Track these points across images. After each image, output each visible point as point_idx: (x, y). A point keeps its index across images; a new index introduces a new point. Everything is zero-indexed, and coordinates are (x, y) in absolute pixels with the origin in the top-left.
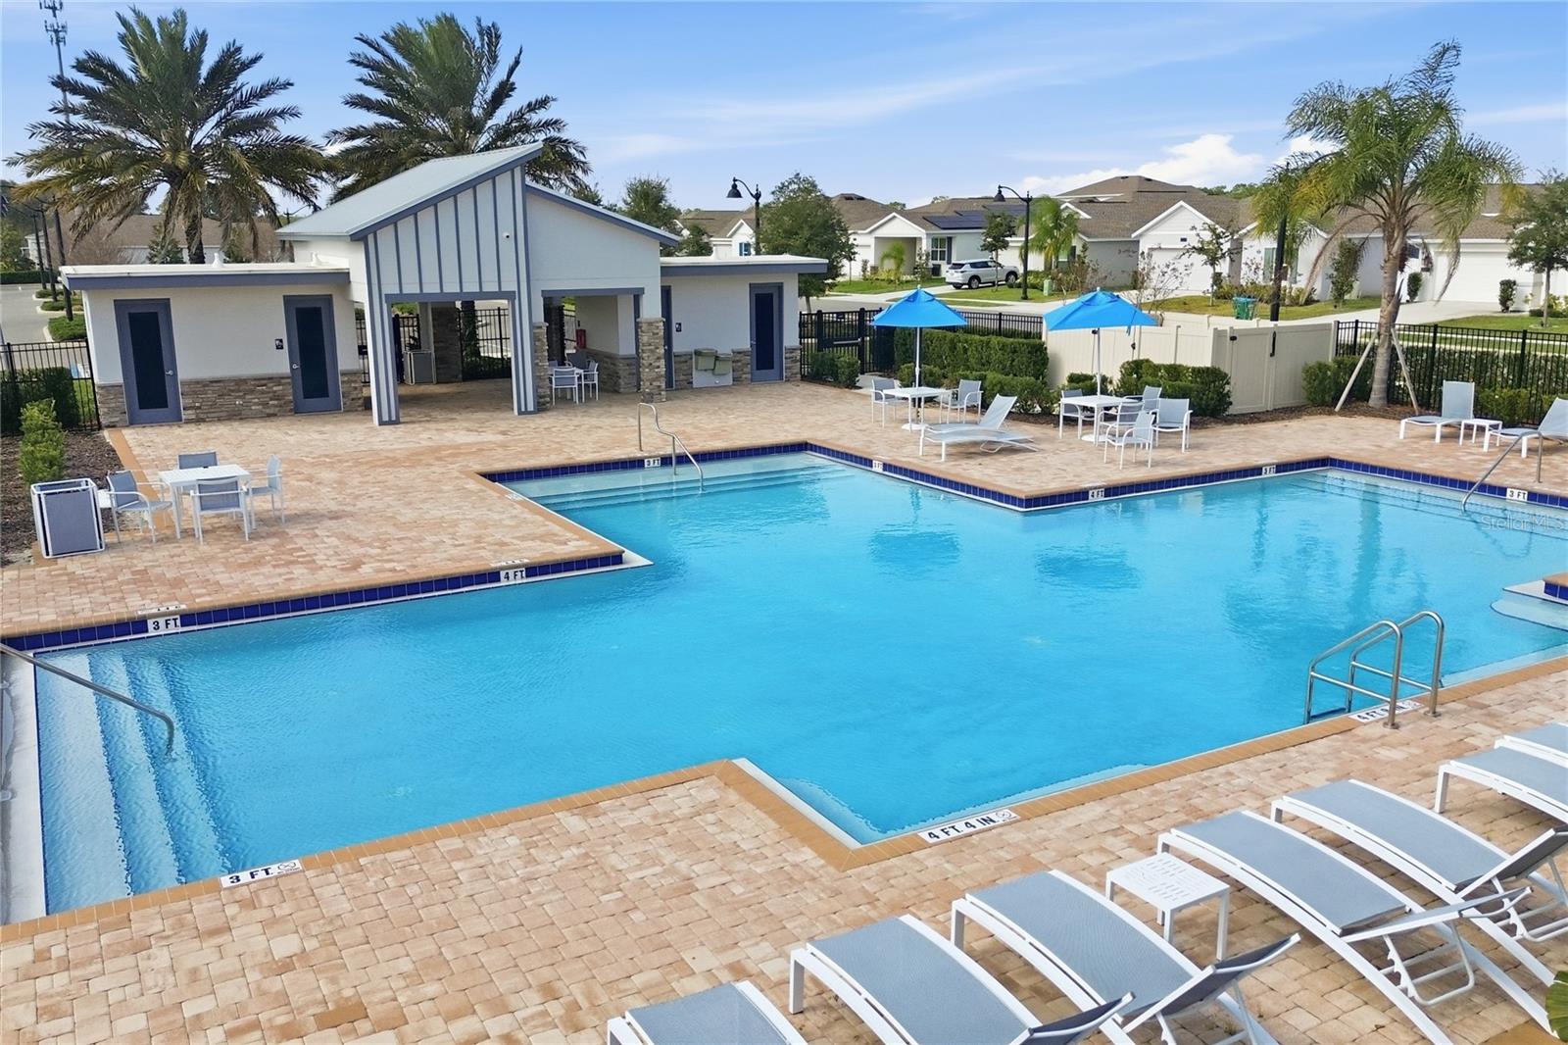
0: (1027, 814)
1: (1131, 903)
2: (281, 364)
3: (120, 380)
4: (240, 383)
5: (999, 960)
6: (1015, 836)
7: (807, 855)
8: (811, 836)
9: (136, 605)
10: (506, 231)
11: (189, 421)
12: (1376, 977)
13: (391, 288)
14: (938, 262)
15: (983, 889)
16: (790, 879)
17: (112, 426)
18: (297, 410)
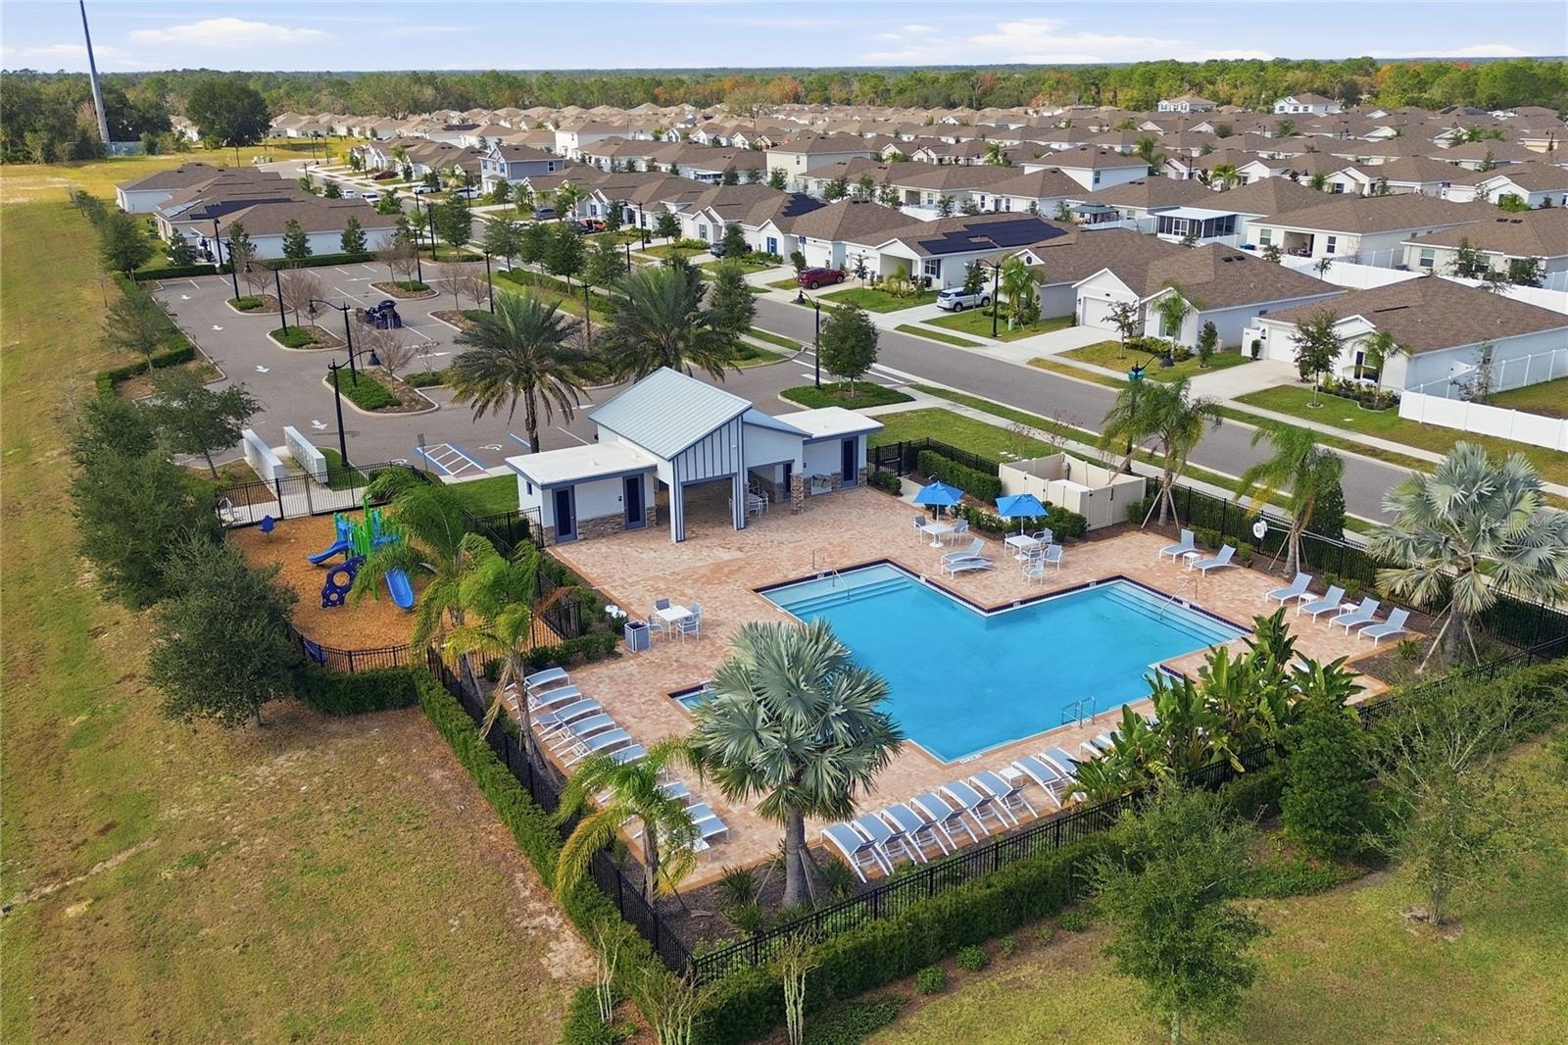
0: (984, 755)
1: (1004, 778)
2: (620, 508)
3: (553, 524)
4: (603, 519)
5: (978, 788)
6: (981, 761)
7: (934, 767)
8: (935, 762)
9: (695, 679)
10: (734, 446)
11: (581, 540)
12: (1048, 791)
13: (683, 479)
14: (930, 275)
15: (975, 774)
16: (932, 772)
17: (549, 546)
18: (627, 528)
